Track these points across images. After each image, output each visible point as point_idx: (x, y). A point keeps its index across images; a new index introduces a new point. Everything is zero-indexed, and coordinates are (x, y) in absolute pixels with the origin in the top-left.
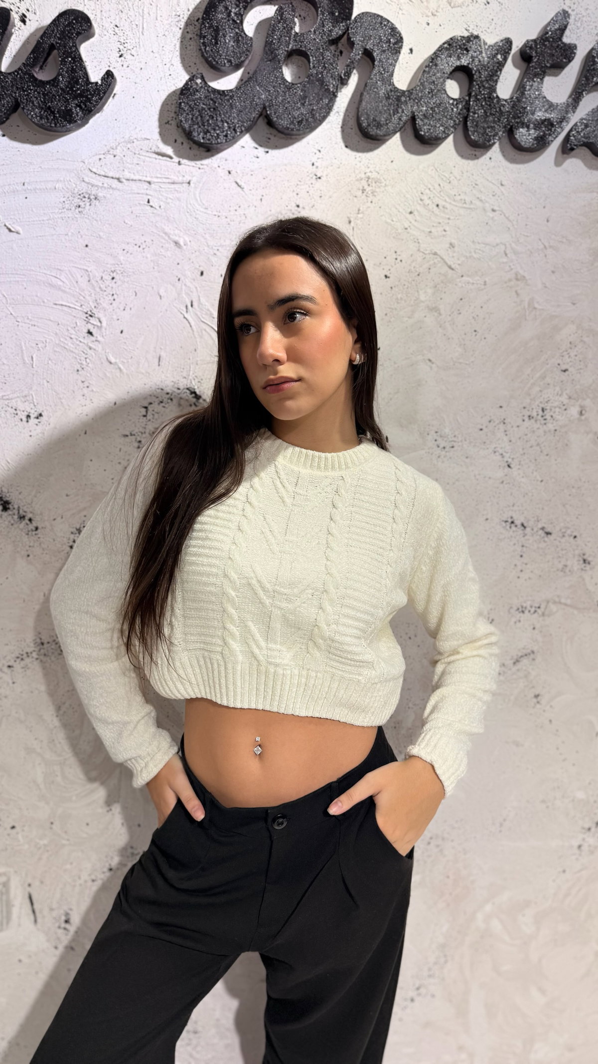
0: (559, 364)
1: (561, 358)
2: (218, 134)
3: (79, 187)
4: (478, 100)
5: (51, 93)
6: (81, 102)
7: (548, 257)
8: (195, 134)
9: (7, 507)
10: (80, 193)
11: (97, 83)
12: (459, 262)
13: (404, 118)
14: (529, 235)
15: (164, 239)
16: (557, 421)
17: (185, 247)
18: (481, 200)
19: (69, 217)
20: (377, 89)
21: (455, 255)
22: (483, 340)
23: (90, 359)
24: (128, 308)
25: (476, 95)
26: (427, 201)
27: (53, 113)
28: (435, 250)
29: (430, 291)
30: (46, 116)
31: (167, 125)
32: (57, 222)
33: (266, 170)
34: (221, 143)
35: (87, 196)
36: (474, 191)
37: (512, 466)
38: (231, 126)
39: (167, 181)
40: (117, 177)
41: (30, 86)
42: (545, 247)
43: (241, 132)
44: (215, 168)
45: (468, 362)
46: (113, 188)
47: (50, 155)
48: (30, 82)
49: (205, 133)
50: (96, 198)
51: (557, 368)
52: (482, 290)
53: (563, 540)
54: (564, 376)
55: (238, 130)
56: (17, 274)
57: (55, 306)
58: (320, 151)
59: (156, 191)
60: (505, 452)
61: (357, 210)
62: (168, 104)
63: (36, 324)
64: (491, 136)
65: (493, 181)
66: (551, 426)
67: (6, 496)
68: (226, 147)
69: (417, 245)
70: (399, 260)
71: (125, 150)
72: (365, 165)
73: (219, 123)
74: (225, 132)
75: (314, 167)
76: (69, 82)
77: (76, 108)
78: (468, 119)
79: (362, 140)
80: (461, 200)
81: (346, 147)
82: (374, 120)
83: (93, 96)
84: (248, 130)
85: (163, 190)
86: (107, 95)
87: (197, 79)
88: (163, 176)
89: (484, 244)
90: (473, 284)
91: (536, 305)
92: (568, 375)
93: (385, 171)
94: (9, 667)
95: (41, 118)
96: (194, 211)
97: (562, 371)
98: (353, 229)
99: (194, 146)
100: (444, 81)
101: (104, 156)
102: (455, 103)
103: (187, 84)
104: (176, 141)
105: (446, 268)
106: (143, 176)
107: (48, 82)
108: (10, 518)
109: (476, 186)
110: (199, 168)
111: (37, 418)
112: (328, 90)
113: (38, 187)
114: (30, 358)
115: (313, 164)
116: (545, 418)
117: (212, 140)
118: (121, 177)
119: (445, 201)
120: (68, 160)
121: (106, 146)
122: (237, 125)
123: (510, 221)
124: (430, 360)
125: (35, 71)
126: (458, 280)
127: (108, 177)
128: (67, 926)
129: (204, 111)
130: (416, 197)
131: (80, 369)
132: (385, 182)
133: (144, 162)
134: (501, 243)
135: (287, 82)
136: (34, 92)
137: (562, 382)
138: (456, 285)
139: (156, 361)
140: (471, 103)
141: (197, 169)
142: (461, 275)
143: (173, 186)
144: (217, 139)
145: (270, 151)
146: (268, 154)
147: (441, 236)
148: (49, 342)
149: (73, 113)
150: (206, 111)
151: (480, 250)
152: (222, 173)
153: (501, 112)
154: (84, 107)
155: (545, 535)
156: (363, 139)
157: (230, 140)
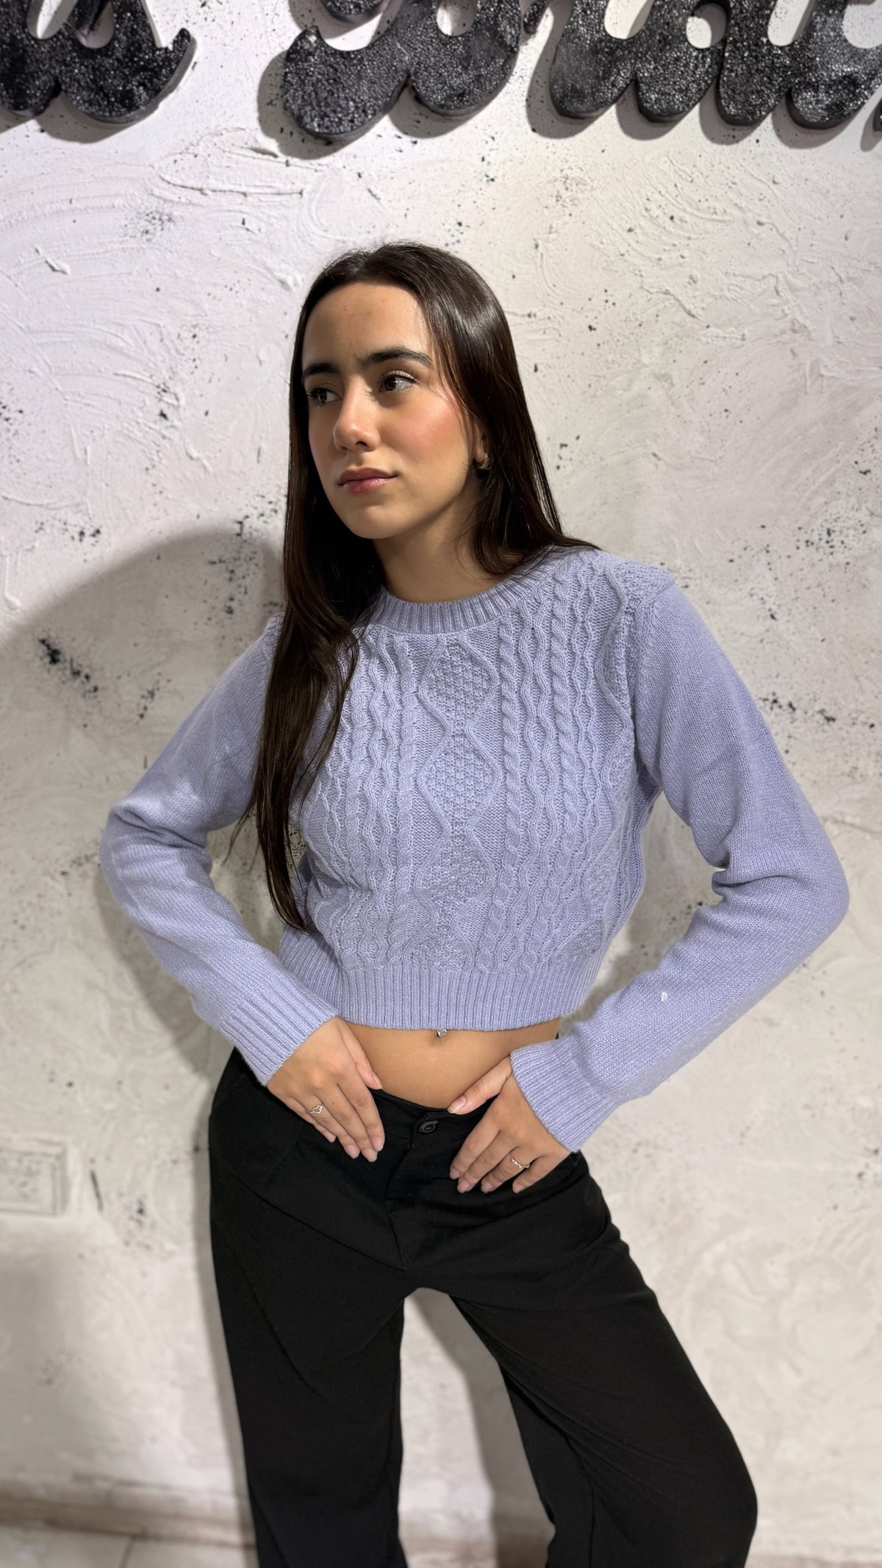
0: (856, 463)
1: (860, 452)
2: (340, 119)
3: (146, 204)
4: (738, 49)
5: (104, 67)
6: (146, 78)
7: (844, 296)
8: (307, 119)
9: (56, 657)
10: (148, 212)
11: (166, 49)
12: (704, 306)
13: (621, 84)
14: (815, 261)
15: (266, 278)
16: (850, 549)
17: (294, 289)
18: (741, 208)
19: (133, 249)
20: (580, 39)
21: (696, 294)
22: (739, 424)
23: (163, 453)
24: (215, 379)
25: (735, 41)
26: (656, 212)
27: (106, 96)
28: (668, 288)
29: (657, 350)
30: (98, 101)
31: (270, 107)
32: (117, 255)
33: (413, 169)
34: (344, 132)
35: (157, 216)
36: (729, 194)
37: (776, 616)
38: (360, 105)
39: (269, 190)
40: (199, 186)
41: (74, 57)
42: (841, 280)
43: (374, 114)
44: (339, 169)
45: (713, 458)
46: (193, 204)
47: (106, 157)
48: (76, 51)
49: (322, 118)
50: (170, 220)
51: (853, 467)
52: (739, 347)
53: (853, 730)
54: (864, 480)
55: (369, 112)
56: (64, 332)
57: (115, 377)
58: (493, 138)
59: (254, 206)
60: (767, 595)
61: (548, 227)
62: (270, 75)
63: (90, 402)
64: (756, 105)
65: (760, 178)
66: (840, 557)
67: (54, 644)
68: (352, 137)
69: (639, 279)
70: (610, 303)
71: (210, 145)
72: (562, 157)
73: (341, 102)
74: (351, 115)
75: (485, 163)
76: (128, 50)
77: (138, 87)
78: (721, 82)
79: (557, 119)
80: (709, 208)
81: (534, 130)
82: (574, 89)
83: (161, 67)
84: (386, 109)
85: (264, 204)
86: (180, 65)
87: (309, 35)
88: (264, 184)
89: (743, 276)
90: (725, 338)
91: (823, 372)
92: (871, 479)
93: (591, 166)
94: (64, 873)
95: (91, 104)
96: (309, 235)
97: (861, 472)
98: (542, 255)
99: (309, 137)
100: (685, 22)
101: (181, 156)
102: (701, 56)
103: (295, 44)
104: (282, 130)
105: (681, 316)
106: (235, 184)
107: (99, 51)
108: (60, 673)
109: (734, 186)
110: (316, 171)
111: (93, 535)
112: (502, 44)
113: (90, 205)
114: (83, 452)
115: (483, 159)
116: (830, 544)
117: (331, 128)
118: (205, 186)
119: (685, 210)
120: (131, 165)
121: (183, 141)
122: (368, 104)
123: (786, 239)
124: (655, 455)
125: (83, 35)
126: (702, 332)
127: (186, 187)
128: (142, 1218)
129: (320, 84)
130: (638, 204)
131: (150, 467)
132: (591, 183)
133: (237, 163)
134: (770, 274)
135: (442, 33)
136: (81, 65)
137: (860, 489)
138: (698, 340)
139: (254, 455)
140: (727, 54)
141: (313, 171)
142: (706, 325)
143: (278, 198)
144: (338, 126)
145: (419, 141)
146: (416, 146)
147: (676, 265)
148: (108, 429)
149: (134, 94)
150: (323, 85)
151: (736, 285)
152: (350, 177)
153: (772, 67)
154: (149, 85)
155: (826, 721)
156: (559, 117)
157: (358, 127)
